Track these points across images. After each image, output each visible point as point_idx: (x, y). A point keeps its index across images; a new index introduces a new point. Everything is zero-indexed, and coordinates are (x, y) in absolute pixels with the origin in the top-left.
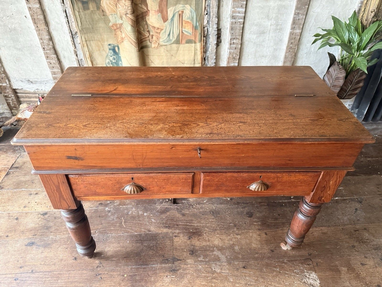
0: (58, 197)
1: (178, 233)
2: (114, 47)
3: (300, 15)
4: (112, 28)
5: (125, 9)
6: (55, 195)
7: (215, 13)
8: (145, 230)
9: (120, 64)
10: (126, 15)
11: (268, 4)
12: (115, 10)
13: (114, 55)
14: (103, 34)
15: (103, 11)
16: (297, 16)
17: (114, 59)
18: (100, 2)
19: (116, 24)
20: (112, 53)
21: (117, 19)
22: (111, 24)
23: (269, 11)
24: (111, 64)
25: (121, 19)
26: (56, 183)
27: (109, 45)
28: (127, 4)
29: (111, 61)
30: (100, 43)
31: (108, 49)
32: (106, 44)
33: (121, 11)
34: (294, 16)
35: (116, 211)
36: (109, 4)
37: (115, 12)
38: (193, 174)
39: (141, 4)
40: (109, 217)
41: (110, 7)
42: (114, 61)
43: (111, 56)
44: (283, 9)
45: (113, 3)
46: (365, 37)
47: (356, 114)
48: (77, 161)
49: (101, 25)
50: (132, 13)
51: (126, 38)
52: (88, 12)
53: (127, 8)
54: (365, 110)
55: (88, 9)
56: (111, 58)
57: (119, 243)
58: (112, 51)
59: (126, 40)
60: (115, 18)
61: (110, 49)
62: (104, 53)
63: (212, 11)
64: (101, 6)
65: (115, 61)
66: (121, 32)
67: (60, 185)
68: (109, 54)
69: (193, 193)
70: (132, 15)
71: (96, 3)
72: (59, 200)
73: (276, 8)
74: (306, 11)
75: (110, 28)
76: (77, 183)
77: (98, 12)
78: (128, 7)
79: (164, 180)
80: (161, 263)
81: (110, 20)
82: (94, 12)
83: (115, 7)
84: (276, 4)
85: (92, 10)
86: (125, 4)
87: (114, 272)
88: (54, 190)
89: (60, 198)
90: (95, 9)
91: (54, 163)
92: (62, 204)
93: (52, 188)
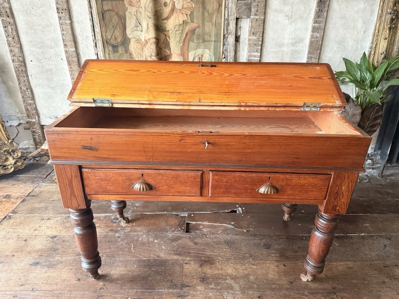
0: (69, 193)
3: (313, 59)
5: (150, 52)
6: (67, 191)
7: (233, 56)
8: (154, 256)
10: (151, 57)
11: (282, 49)
12: (141, 54)
15: (130, 54)
16: (310, 60)
18: (129, 46)
23: (283, 56)
26: (70, 177)
28: (152, 47)
33: (146, 54)
34: (308, 60)
35: (126, 237)
36: (136, 48)
37: (141, 55)
38: (201, 172)
39: (165, 48)
40: (119, 242)
41: (137, 51)
44: (296, 53)
45: (140, 47)
46: (377, 75)
47: (380, 155)
48: (91, 151)
50: (156, 55)
52: (118, 54)
53: (152, 50)
54: (388, 150)
55: (117, 52)
57: (126, 267)
63: (230, 55)
64: (129, 49)
67: (73, 179)
69: (202, 196)
70: (156, 57)
71: (125, 47)
72: (70, 197)
73: (290, 53)
74: (318, 56)
76: (89, 177)
77: (126, 54)
78: (153, 50)
79: (173, 178)
80: (169, 288)
82: (122, 55)
83: (142, 51)
84: (289, 49)
85: (121, 53)
86: (150, 47)
87: (117, 294)
88: (67, 184)
89: (71, 194)
90: (124, 52)
91: (70, 153)
92: (72, 202)
93: (65, 181)
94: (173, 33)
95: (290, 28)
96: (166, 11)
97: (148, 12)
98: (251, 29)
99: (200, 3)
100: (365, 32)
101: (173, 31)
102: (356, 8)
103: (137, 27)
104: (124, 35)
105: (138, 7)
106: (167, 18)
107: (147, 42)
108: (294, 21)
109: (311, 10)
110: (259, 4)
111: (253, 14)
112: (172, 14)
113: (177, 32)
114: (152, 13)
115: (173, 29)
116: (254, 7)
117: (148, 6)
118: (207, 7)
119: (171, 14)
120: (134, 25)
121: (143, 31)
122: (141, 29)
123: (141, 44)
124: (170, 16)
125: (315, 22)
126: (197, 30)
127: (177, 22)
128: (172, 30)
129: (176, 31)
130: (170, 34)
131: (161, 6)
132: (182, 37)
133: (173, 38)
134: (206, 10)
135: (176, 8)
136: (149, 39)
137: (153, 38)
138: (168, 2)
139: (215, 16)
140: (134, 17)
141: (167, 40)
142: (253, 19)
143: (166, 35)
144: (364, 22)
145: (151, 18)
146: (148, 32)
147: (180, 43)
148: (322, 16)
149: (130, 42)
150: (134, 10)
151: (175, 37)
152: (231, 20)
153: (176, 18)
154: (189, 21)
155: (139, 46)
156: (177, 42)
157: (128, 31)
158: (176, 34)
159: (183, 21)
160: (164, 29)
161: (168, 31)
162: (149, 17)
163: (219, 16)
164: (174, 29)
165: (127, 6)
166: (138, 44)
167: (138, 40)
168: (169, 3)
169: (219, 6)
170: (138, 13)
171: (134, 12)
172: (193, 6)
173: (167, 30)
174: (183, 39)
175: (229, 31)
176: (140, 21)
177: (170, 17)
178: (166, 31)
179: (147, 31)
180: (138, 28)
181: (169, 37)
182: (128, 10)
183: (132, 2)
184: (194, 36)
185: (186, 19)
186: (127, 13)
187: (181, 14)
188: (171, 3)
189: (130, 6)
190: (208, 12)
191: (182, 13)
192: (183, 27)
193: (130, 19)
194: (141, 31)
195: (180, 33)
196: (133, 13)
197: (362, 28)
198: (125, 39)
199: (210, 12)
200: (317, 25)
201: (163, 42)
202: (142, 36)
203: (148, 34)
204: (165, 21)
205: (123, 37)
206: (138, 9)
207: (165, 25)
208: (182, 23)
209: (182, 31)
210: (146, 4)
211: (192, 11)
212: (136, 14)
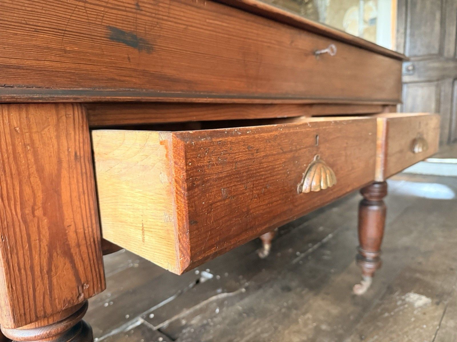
0: (45, 243)
48: (134, 53)
88: (35, 204)
89: (51, 247)
91: (65, 51)
92: (54, 280)
93: (27, 190)
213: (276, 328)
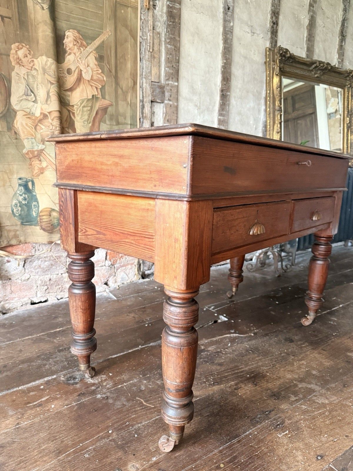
1: (236, 384)
2: (27, 182)
4: (27, 156)
5: (51, 130)
9: (33, 206)
12: (33, 133)
13: (25, 194)
14: (12, 163)
15: (15, 133)
17: (25, 199)
18: (13, 121)
19: (33, 151)
20: (23, 190)
21: (35, 144)
22: (25, 151)
24: (20, 206)
25: (42, 143)
27: (20, 179)
28: (54, 124)
29: (20, 202)
30: (6, 176)
31: (18, 185)
32: (15, 177)
33: (43, 133)
35: (117, 393)
36: (25, 126)
37: (33, 135)
39: (68, 128)
40: (113, 404)
41: (26, 129)
42: (24, 202)
43: (21, 195)
45: (31, 124)
49: (11, 151)
51: (49, 167)
53: (54, 128)
56: (21, 198)
58: (23, 188)
59: (51, 170)
60: (32, 143)
61: (20, 185)
62: (10, 190)
64: (13, 126)
65: (26, 203)
66: (40, 161)
68: (18, 192)
71: (7, 122)
75: (23, 156)
77: (9, 133)
78: (56, 127)
80: (253, 424)
81: (24, 146)
82: (2, 133)
83: (34, 130)
86: (51, 124)
90: (5, 129)
94: (79, 109)
95: (200, 119)
96: (70, 80)
97: (50, 76)
98: (166, 115)
99: (113, 77)
100: (256, 129)
101: (80, 106)
102: (248, 106)
103: (28, 95)
104: (6, 104)
105: (30, 68)
106: (71, 90)
107: (47, 116)
108: (202, 112)
109: (215, 103)
110: (172, 89)
111: (167, 99)
112: (79, 84)
113: (85, 109)
114: (55, 78)
115: (79, 103)
116: (168, 92)
117: (50, 67)
118: (121, 84)
119: (77, 84)
120: (23, 93)
121: (39, 102)
122: (34, 99)
123: (33, 120)
124: (75, 87)
125: (220, 114)
126: (110, 109)
127: (85, 96)
128: (78, 105)
129: (84, 107)
130: (76, 110)
131: (63, 73)
132: (91, 116)
133: (80, 116)
134: (119, 86)
135: (83, 78)
136: (50, 113)
137: (57, 111)
138: (73, 69)
139: (129, 95)
140: (24, 82)
141: (70, 117)
142: (168, 104)
143: (69, 111)
144: (255, 120)
145: (54, 84)
146: (49, 102)
147: (89, 123)
148: (225, 110)
149: (15, 116)
150: (23, 71)
151: (82, 115)
152: (146, 102)
153: (83, 89)
154: (100, 96)
155: (30, 122)
156: (85, 121)
157: (14, 100)
158: (83, 111)
159: (93, 96)
160: (68, 103)
161: (73, 106)
162: (50, 82)
163: (134, 95)
164: (81, 104)
165: (13, 64)
166: (28, 120)
167: (29, 114)
168: (75, 71)
169: (134, 84)
170: (30, 77)
171: (24, 74)
172: (105, 79)
173: (71, 104)
174: (92, 119)
175: (144, 115)
176: (33, 88)
177: (75, 89)
178: (69, 105)
179: (47, 101)
180: (29, 98)
181: (73, 114)
182: (15, 70)
183: (21, 60)
184: (106, 116)
185: (97, 94)
186: (13, 74)
187: (90, 87)
188: (77, 70)
189: (18, 65)
190: (122, 89)
191: (92, 86)
192: (93, 102)
193: (18, 83)
194: (35, 101)
195: (89, 110)
196: (22, 75)
197: (254, 125)
198: (8, 109)
199: (124, 89)
200: (222, 118)
201: (66, 120)
202: (35, 109)
203: (49, 105)
204: (69, 93)
205: (5, 107)
206: (29, 71)
207: (68, 98)
208: (91, 97)
209: (92, 107)
210: (46, 64)
211: (104, 85)
212: (26, 78)
213: (274, 365)
